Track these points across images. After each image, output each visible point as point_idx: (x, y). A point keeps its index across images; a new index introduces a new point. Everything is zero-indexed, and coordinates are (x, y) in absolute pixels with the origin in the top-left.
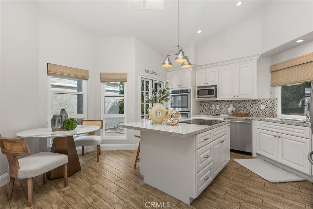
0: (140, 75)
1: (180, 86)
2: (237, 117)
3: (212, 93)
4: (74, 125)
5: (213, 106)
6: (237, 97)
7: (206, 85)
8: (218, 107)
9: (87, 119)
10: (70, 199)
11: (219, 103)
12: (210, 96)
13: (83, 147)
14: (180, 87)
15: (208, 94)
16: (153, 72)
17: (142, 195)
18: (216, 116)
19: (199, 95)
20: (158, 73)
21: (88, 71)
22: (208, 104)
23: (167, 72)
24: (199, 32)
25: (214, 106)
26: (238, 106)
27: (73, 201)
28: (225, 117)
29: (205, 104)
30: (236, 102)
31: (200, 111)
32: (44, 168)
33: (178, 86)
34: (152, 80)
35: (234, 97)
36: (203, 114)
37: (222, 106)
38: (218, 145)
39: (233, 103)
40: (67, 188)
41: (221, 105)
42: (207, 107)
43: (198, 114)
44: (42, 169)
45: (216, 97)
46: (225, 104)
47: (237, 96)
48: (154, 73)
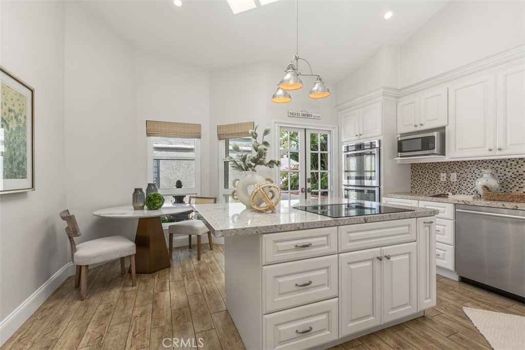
0: (275, 123)
1: (361, 135)
2: (488, 202)
3: (431, 145)
4: (157, 203)
5: (441, 174)
6: (498, 152)
7: (419, 128)
8: (454, 177)
9: (200, 196)
10: (122, 303)
11: (457, 169)
12: (427, 152)
13: (190, 236)
14: (361, 137)
15: (420, 149)
16: (304, 115)
17: (203, 327)
18: (434, 199)
19: (403, 152)
20: (317, 115)
21: (199, 126)
22: (429, 171)
23: (339, 111)
24: (388, 15)
25: (445, 174)
26: (510, 174)
27: (121, 307)
28: (456, 202)
29: (424, 171)
30: (505, 164)
31: (412, 185)
32: (99, 256)
33: (357, 136)
34: (305, 129)
35: (491, 153)
36: (419, 193)
37: (464, 175)
38: (369, 264)
39: (495, 166)
40: (134, 288)
41: (462, 171)
42: (427, 177)
43: (406, 193)
44: (96, 256)
45: (443, 152)
46: (474, 169)
47: (500, 150)
48: (308, 115)
